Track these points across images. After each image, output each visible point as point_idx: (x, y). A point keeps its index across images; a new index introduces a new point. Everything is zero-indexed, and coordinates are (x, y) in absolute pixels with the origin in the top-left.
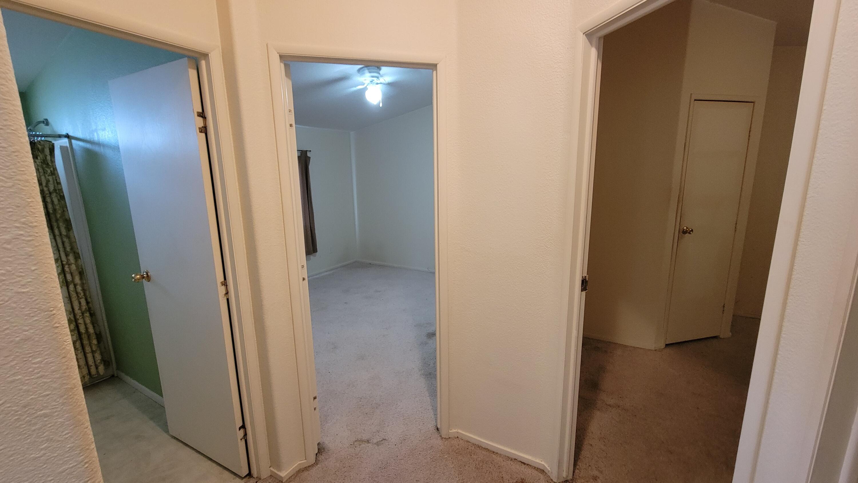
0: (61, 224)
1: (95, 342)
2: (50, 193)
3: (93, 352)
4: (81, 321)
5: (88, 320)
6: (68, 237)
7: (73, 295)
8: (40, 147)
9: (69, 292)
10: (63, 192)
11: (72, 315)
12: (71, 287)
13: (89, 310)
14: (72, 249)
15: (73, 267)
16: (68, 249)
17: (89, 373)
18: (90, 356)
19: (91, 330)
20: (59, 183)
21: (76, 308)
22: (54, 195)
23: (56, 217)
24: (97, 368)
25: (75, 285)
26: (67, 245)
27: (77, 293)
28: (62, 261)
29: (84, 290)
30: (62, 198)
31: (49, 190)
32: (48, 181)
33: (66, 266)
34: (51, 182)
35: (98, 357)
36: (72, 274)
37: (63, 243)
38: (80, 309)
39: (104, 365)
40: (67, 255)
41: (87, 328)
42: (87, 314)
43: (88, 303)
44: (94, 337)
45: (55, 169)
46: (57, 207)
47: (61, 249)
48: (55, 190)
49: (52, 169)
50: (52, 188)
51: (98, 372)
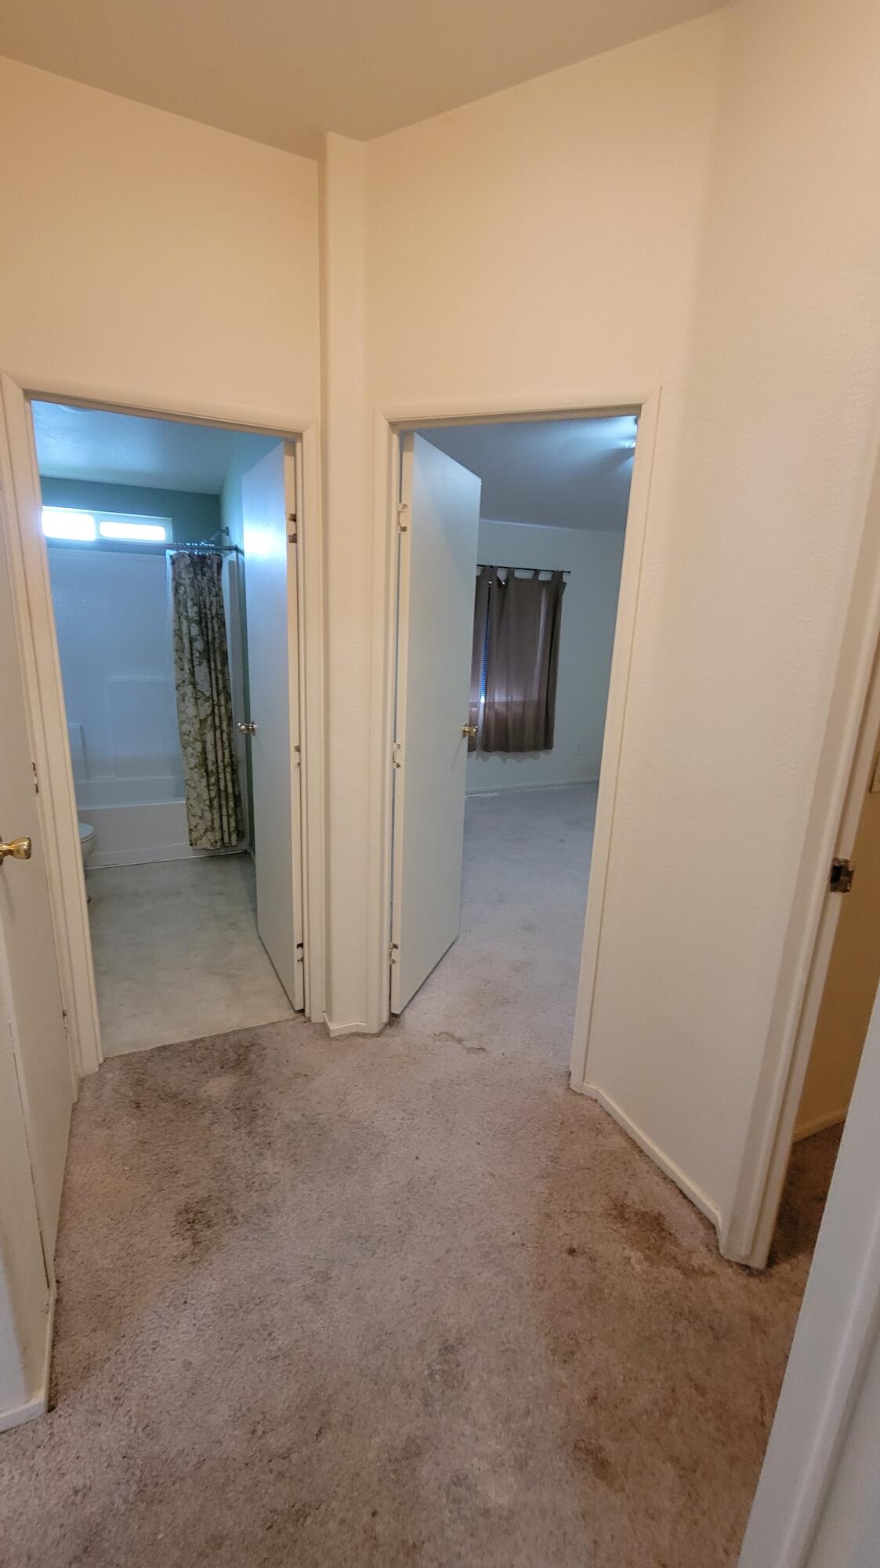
0: (218, 656)
1: (231, 804)
2: (212, 618)
3: (229, 816)
4: (222, 776)
5: (229, 777)
6: (223, 674)
7: (219, 741)
8: (209, 561)
9: (215, 740)
10: (224, 618)
11: (215, 766)
12: (218, 732)
13: (232, 764)
14: (224, 688)
15: (223, 709)
16: (221, 687)
17: (222, 839)
18: (225, 819)
19: (230, 789)
20: (222, 607)
21: (220, 759)
22: (215, 620)
23: (214, 646)
24: (230, 837)
25: (222, 732)
26: (220, 682)
27: (222, 742)
28: (213, 701)
29: (230, 740)
30: (223, 624)
31: (211, 614)
32: (211, 603)
33: (217, 707)
34: (215, 604)
35: (233, 824)
36: (220, 717)
37: (217, 678)
38: (223, 761)
39: (238, 835)
40: (218, 695)
41: (226, 786)
42: (228, 770)
43: (231, 756)
44: (231, 798)
45: (220, 589)
46: (217, 635)
47: (214, 687)
48: (217, 614)
49: (217, 589)
50: (214, 613)
51: (230, 841)
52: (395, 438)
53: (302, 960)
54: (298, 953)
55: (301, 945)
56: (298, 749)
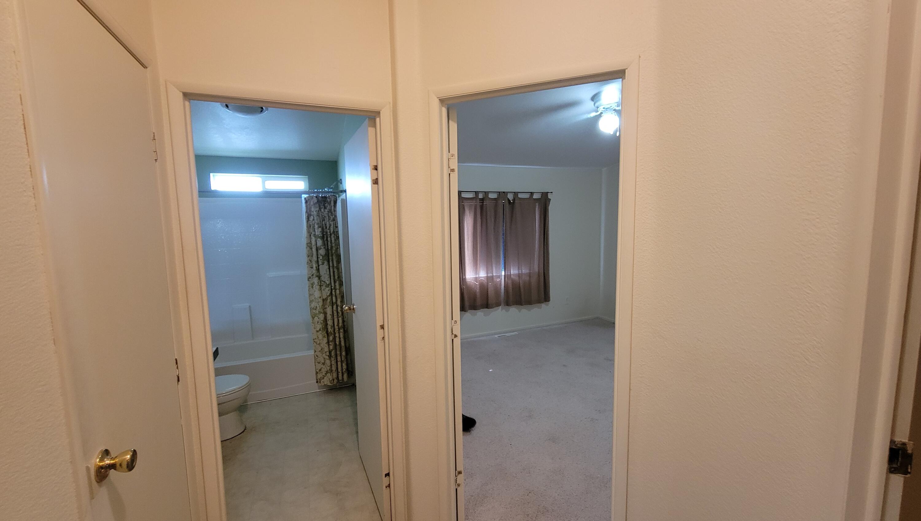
0: (334, 257)
1: (344, 353)
2: (331, 235)
3: (342, 362)
4: (337, 335)
5: (342, 336)
6: (338, 269)
7: (335, 312)
8: (328, 200)
9: (333, 311)
10: (338, 234)
11: (333, 329)
12: (335, 307)
13: (344, 326)
14: (339, 277)
15: (338, 291)
16: (336, 277)
17: (338, 378)
18: (339, 363)
19: (343, 344)
20: (337, 227)
21: (336, 324)
22: (333, 235)
23: (332, 252)
24: (343, 376)
25: (337, 306)
26: (336, 274)
27: (338, 312)
28: (331, 286)
29: (342, 311)
30: (338, 238)
31: (330, 232)
32: (330, 225)
33: (334, 291)
34: (332, 226)
35: (345, 367)
36: (336, 297)
37: (334, 272)
38: (338, 325)
39: (348, 374)
40: (335, 282)
41: (340, 341)
42: (342, 331)
43: (343, 321)
44: (343, 349)
45: (336, 216)
46: (333, 245)
47: (332, 277)
48: (334, 232)
49: (334, 216)
50: (332, 231)
51: (343, 378)
52: (444, 110)
53: (389, 486)
54: (385, 481)
55: (388, 475)
56: (382, 327)
